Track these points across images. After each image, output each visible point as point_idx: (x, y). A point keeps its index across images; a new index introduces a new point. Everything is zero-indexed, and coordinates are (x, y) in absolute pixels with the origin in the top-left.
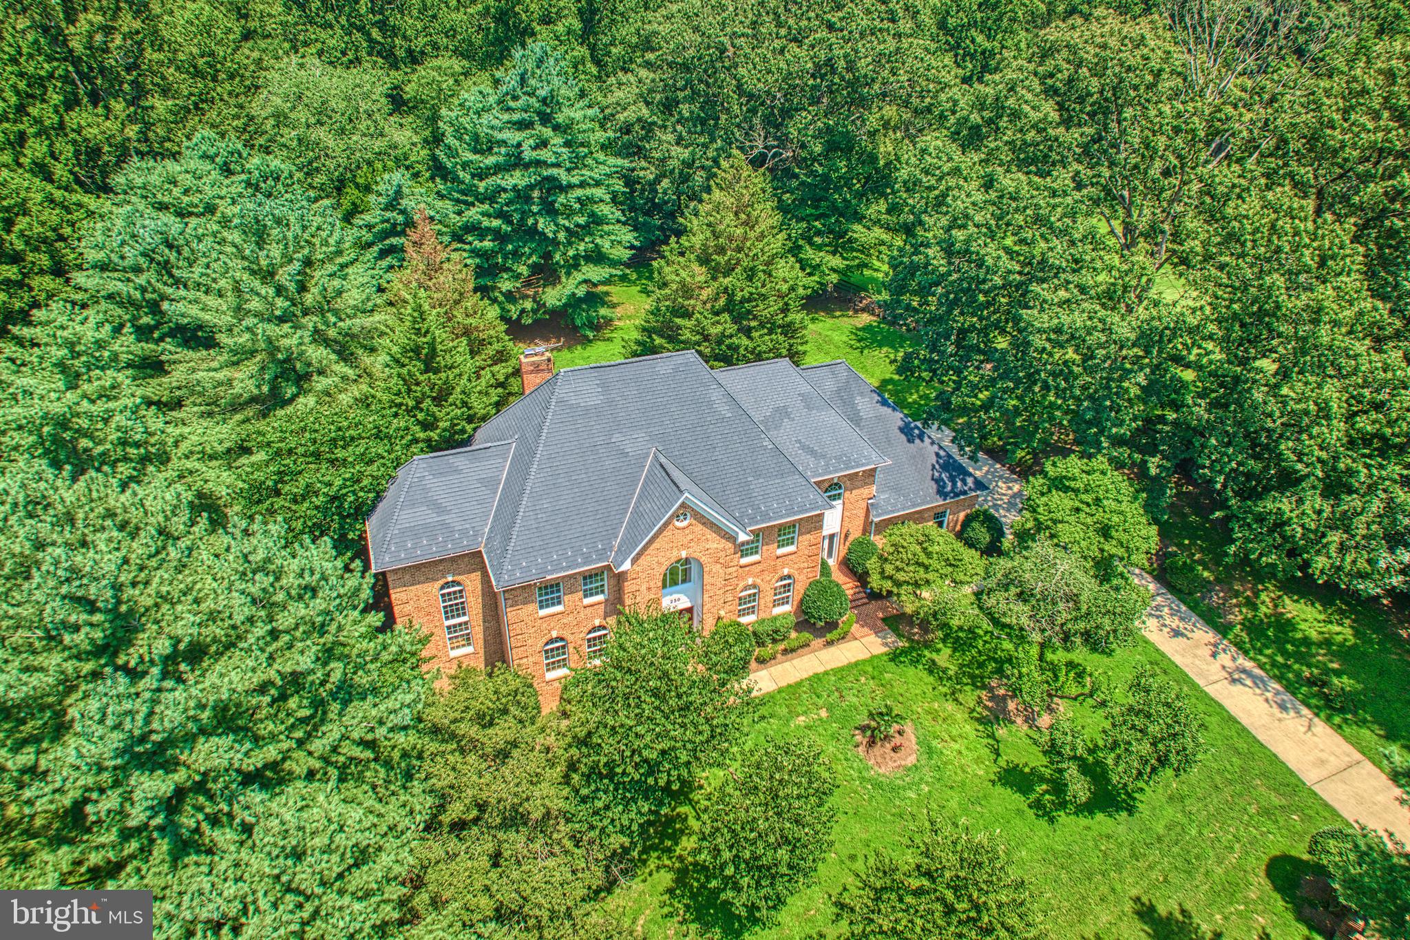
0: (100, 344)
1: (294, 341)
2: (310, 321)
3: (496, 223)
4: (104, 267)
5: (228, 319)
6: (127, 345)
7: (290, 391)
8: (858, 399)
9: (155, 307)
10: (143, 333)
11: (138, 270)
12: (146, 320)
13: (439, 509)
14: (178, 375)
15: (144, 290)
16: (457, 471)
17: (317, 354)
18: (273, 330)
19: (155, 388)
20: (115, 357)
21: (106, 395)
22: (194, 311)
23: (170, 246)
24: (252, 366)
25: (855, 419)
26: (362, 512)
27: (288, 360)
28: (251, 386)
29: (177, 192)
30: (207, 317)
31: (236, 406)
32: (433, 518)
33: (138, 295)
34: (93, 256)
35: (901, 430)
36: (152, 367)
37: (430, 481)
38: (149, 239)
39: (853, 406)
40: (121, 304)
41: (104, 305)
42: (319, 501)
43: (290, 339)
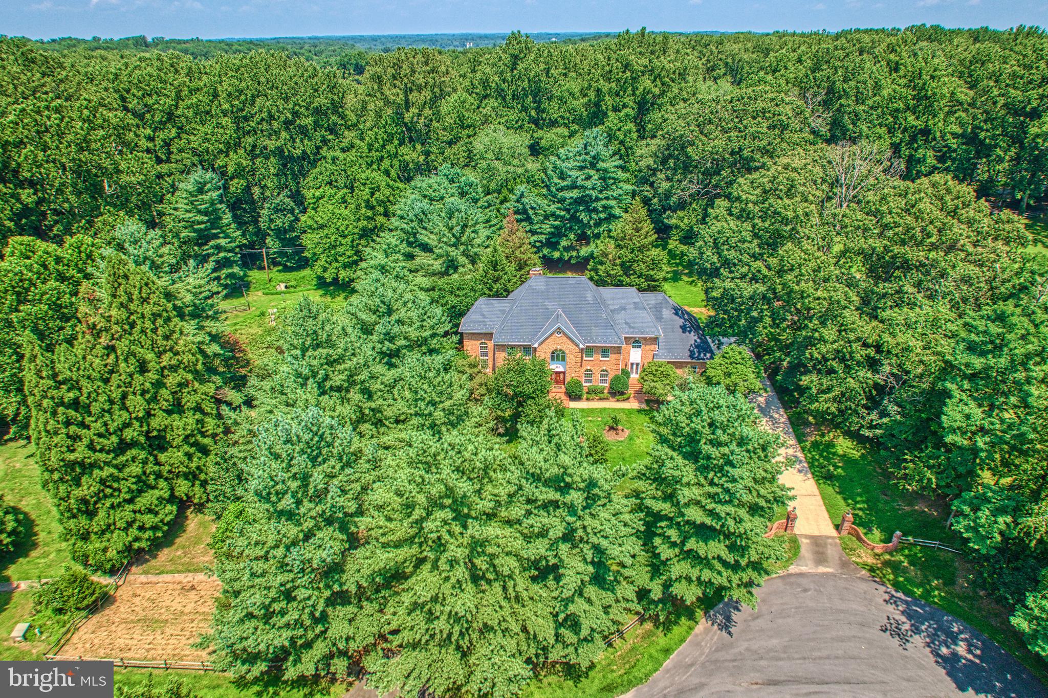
0: (396, 246)
1: (454, 254)
2: (462, 248)
3: (563, 213)
4: (402, 217)
5: (436, 243)
6: (404, 247)
7: (451, 271)
8: (664, 310)
9: (415, 235)
10: (410, 244)
11: (412, 221)
12: (412, 239)
13: (484, 316)
14: (418, 261)
15: (412, 228)
16: (493, 305)
17: (462, 260)
18: (449, 249)
19: (409, 265)
20: (399, 251)
21: (396, 261)
22: (426, 239)
23: (424, 214)
24: (441, 261)
25: (659, 318)
26: (461, 314)
27: (452, 261)
28: (439, 267)
29: (431, 191)
30: (429, 241)
31: (434, 274)
32: (481, 319)
33: (410, 230)
34: (399, 213)
35: (681, 327)
36: (410, 257)
37: (483, 307)
38: (417, 210)
39: (661, 313)
40: (405, 233)
41: (399, 232)
42: (448, 307)
43: (454, 252)
